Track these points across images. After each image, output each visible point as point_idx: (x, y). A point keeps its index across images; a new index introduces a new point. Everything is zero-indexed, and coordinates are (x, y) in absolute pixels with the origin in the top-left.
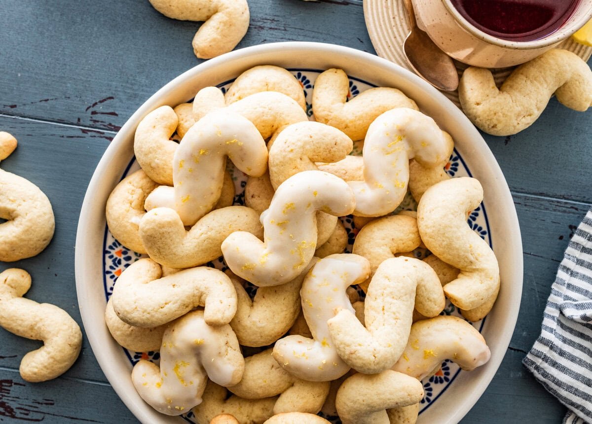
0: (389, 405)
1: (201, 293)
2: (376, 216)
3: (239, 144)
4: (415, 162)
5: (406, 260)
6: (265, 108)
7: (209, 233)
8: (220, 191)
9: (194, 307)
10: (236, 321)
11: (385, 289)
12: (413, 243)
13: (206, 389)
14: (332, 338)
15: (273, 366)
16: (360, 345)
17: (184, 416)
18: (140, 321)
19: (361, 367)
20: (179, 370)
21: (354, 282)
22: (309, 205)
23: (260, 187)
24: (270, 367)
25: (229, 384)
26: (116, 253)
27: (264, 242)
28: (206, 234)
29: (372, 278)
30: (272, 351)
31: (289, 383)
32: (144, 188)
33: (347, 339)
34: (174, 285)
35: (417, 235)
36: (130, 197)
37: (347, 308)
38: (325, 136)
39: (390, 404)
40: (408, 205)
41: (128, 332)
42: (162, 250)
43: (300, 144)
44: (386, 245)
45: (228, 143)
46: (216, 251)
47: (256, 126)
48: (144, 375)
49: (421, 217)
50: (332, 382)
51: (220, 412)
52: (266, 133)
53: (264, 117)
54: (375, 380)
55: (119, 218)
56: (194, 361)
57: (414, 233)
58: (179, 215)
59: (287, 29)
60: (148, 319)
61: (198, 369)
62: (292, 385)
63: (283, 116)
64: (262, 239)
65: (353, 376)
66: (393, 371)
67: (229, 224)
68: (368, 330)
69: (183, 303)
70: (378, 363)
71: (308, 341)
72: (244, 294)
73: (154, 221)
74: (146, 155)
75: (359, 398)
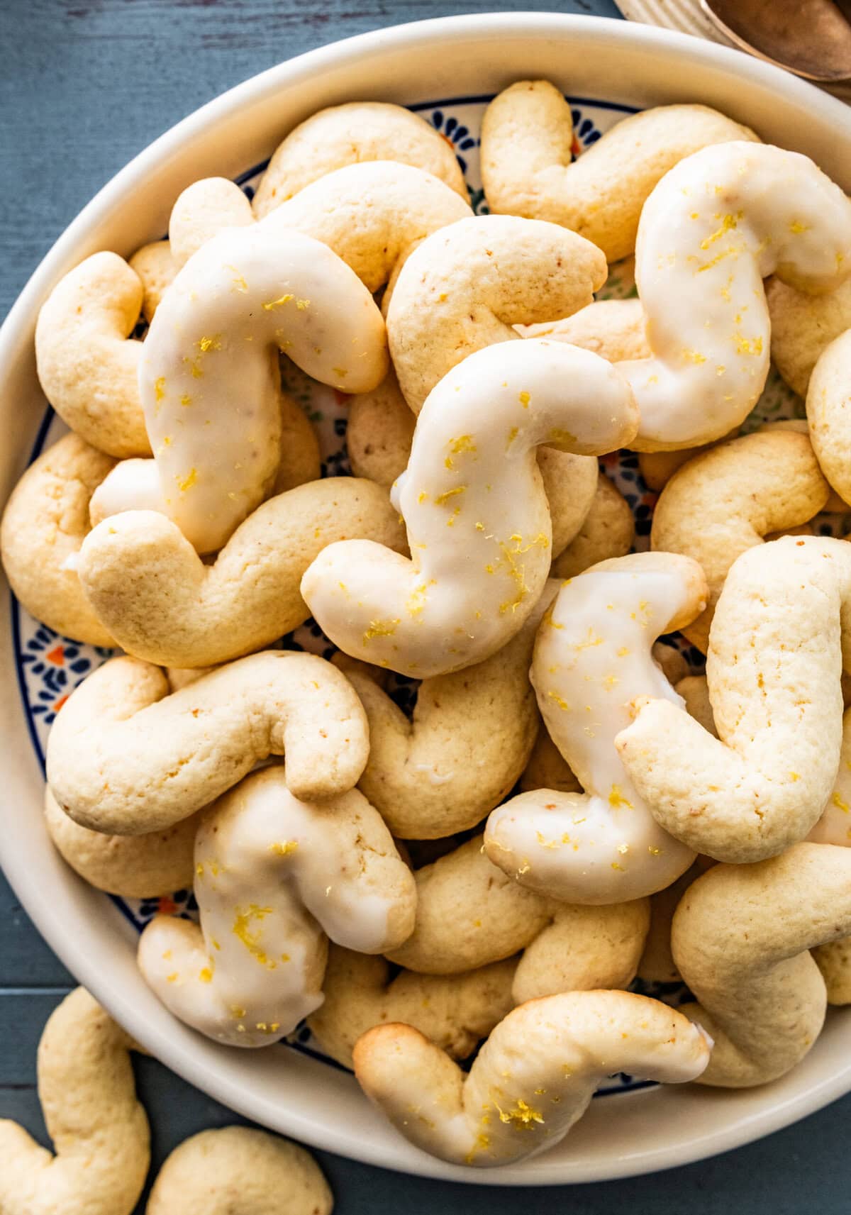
0: (816, 937)
1: (270, 721)
2: (700, 443)
3: (300, 304)
4: (778, 285)
5: (801, 544)
6: (355, 204)
7: (265, 561)
8: (276, 445)
9: (259, 760)
10: (375, 778)
11: (755, 629)
12: (810, 498)
13: (328, 968)
14: (633, 781)
15: (491, 882)
16: (714, 789)
17: (290, 1040)
18: (121, 817)
19: (727, 848)
20: (247, 930)
21: (670, 625)
22: (514, 432)
23: (381, 423)
24: (485, 884)
25: (383, 946)
26: (51, 657)
27: (410, 558)
28: (257, 562)
29: (714, 607)
30: (483, 843)
31: (541, 917)
32: (84, 476)
33: (677, 779)
34: (195, 712)
35: (816, 476)
36: (53, 507)
37: (660, 695)
38: (527, 246)
39: (820, 933)
40: (778, 406)
41: (107, 853)
42: (147, 625)
43: (462, 276)
44: (738, 514)
45: (268, 307)
46: (292, 605)
47: (342, 256)
48: (167, 955)
49: (819, 424)
50: (655, 897)
51: (376, 1020)
52: (372, 274)
53: (358, 230)
54: (768, 874)
55: (32, 564)
56: (280, 900)
57: (807, 472)
58: (179, 526)
59: (388, 9)
60: (141, 810)
61: (298, 919)
62: (550, 922)
63: (407, 216)
64: (406, 552)
65: (709, 872)
66: (812, 845)
67: (314, 528)
68: (727, 745)
69: (227, 753)
70: (770, 831)
71: (570, 800)
72: (383, 705)
73: (110, 550)
74: (70, 386)
75: (732, 930)
